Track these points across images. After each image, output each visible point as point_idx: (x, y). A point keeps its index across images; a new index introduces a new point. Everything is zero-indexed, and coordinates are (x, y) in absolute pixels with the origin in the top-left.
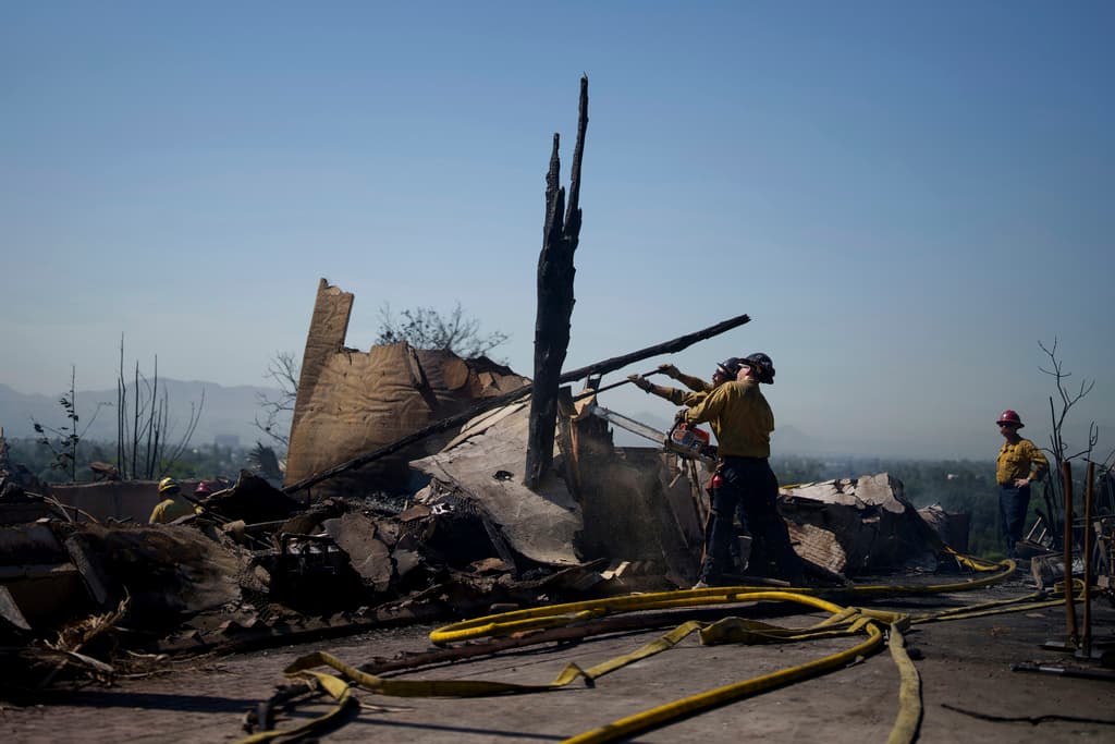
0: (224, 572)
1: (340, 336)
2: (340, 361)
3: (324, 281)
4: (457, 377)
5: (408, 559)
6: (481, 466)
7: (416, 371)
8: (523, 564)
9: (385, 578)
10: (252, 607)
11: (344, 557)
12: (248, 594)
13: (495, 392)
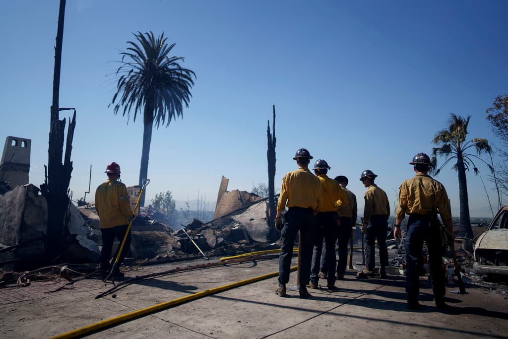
0: (169, 243)
1: (225, 188)
2: (226, 194)
3: (223, 177)
4: (247, 197)
5: (221, 240)
6: (247, 218)
7: (239, 196)
8: (252, 241)
9: (214, 245)
10: (174, 252)
11: (205, 239)
12: (174, 248)
13: (255, 201)
